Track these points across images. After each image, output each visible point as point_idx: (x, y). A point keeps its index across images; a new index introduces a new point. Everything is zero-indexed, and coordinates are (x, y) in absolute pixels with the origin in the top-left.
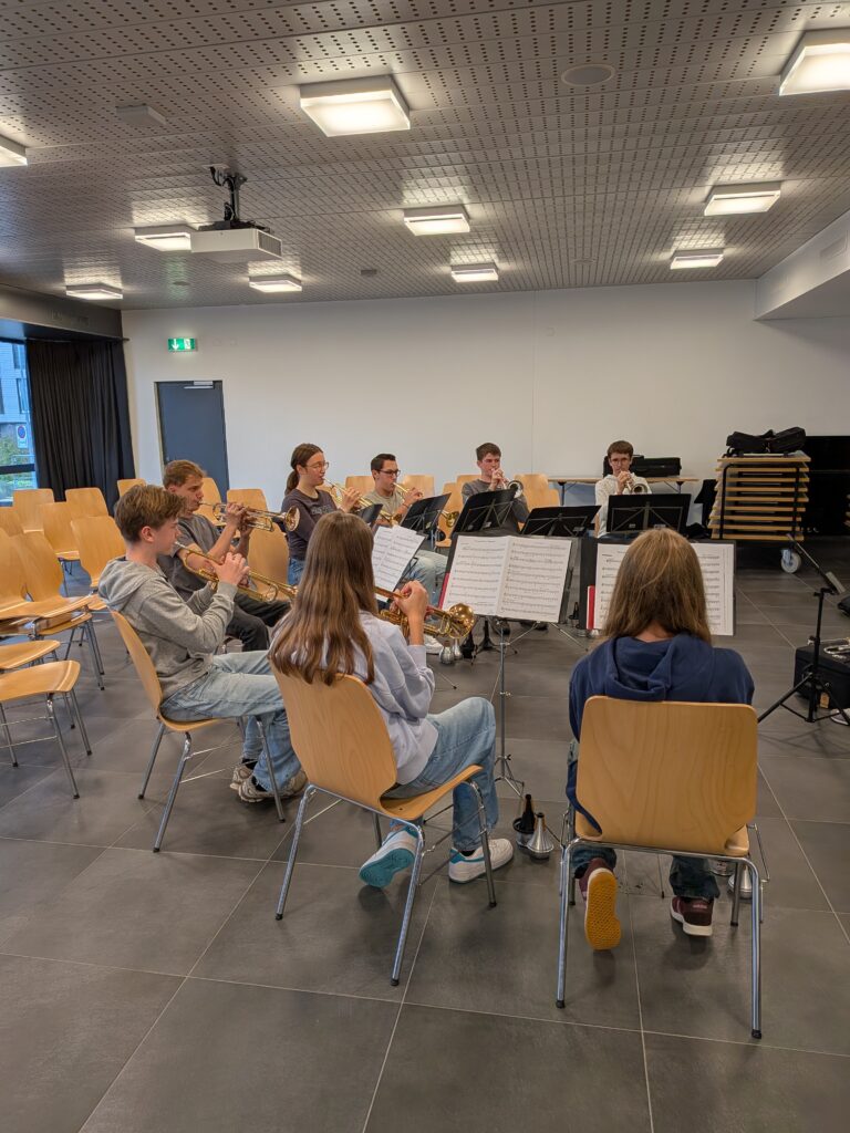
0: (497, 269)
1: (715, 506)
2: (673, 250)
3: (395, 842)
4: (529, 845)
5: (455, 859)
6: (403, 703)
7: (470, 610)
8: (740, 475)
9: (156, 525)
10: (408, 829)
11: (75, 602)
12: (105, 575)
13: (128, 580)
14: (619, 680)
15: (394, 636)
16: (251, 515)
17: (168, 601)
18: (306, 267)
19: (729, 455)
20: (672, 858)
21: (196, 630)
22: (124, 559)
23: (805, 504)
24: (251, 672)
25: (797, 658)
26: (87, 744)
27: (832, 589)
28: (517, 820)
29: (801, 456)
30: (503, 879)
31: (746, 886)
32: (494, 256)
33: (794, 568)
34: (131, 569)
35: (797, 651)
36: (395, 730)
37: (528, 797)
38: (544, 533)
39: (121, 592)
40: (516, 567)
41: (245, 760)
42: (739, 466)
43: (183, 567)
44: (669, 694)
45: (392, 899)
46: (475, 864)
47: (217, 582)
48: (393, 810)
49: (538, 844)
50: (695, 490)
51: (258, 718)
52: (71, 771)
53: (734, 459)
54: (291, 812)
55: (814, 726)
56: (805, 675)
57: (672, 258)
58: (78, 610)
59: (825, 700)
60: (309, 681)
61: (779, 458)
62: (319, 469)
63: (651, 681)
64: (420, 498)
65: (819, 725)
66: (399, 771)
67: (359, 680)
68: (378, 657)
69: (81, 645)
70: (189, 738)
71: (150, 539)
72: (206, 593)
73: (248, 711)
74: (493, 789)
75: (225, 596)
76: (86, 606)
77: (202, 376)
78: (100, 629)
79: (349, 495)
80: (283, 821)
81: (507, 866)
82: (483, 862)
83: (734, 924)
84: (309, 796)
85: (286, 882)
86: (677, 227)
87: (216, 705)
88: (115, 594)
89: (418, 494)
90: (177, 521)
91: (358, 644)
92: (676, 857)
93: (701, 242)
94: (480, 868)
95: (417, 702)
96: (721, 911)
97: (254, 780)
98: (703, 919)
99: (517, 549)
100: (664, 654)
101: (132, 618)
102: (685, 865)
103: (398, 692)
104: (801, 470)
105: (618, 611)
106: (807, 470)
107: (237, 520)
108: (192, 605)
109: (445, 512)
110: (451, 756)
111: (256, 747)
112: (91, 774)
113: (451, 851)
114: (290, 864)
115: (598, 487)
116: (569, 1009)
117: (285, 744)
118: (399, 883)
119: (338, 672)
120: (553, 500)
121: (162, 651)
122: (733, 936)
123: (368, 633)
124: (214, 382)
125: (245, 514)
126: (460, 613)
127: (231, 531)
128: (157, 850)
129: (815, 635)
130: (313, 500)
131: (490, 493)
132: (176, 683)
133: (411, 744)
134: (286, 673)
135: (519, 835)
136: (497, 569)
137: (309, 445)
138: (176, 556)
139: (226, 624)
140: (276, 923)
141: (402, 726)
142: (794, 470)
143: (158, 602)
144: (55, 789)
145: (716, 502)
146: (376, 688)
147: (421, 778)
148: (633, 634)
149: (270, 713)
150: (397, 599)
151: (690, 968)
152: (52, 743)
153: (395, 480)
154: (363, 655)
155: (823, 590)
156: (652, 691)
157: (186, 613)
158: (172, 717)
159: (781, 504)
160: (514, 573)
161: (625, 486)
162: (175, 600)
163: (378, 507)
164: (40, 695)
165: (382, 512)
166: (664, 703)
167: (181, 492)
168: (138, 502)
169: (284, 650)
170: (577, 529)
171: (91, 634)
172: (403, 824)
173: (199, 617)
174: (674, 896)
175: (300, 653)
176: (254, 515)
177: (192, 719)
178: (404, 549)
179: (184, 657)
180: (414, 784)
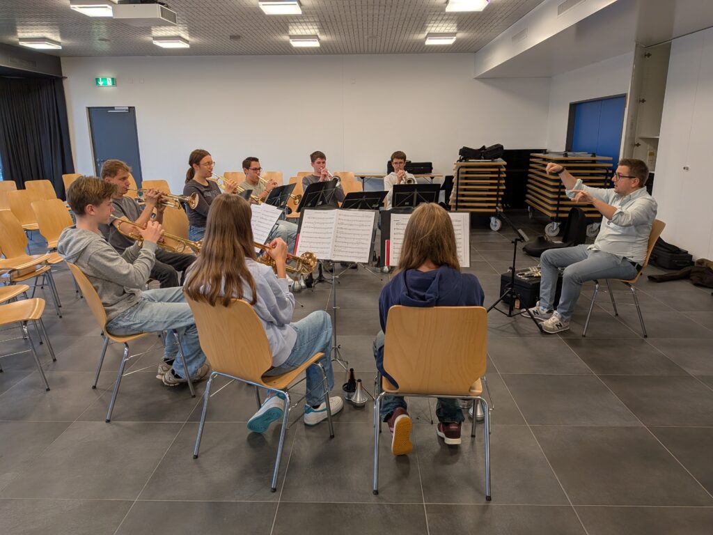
0: (319, 40)
1: (453, 191)
2: (427, 32)
3: (270, 403)
4: (353, 399)
5: (308, 411)
6: (275, 316)
7: (314, 256)
8: (467, 173)
9: (97, 204)
10: (278, 395)
11: (37, 259)
12: (62, 239)
13: (78, 241)
14: (409, 296)
15: (268, 273)
16: (165, 198)
17: (108, 254)
18: (192, 32)
19: (460, 161)
20: (437, 399)
21: (128, 274)
22: (75, 227)
23: (503, 190)
24: (168, 301)
25: (502, 280)
26: (53, 355)
27: (522, 239)
28: (345, 385)
29: (501, 162)
30: (338, 420)
31: (479, 414)
32: (317, 31)
33: (497, 228)
34: (80, 234)
35: (502, 276)
36: (270, 333)
37: (352, 370)
38: (355, 207)
39: (75, 249)
40: (341, 228)
41: (166, 360)
42: (467, 167)
43: (118, 232)
44: (438, 302)
45: (269, 439)
46: (320, 413)
47: (142, 241)
48: (270, 383)
49: (358, 398)
50: (441, 181)
51: (175, 331)
52: (43, 373)
53: (463, 163)
54: (200, 390)
55: (512, 319)
56: (507, 290)
57: (426, 38)
58: (40, 264)
59: (517, 304)
60: (213, 304)
61: (488, 162)
62: (209, 166)
63: (426, 294)
64: (276, 186)
65: (515, 318)
66: (274, 358)
67: (246, 302)
68: (259, 287)
69: (42, 288)
70: (127, 346)
71: (92, 213)
72: (135, 248)
73: (169, 326)
74: (331, 366)
75: (149, 249)
76: (46, 261)
77: (121, 104)
78: (56, 276)
79: (230, 184)
80: (194, 396)
81: (340, 412)
82: (326, 412)
83: (473, 436)
84: (213, 379)
85: (199, 435)
86: (429, 18)
87: (146, 323)
88: (70, 251)
89: (275, 184)
90: (111, 200)
91: (245, 279)
92: (439, 398)
93: (443, 28)
94: (325, 415)
95: (284, 314)
96: (466, 429)
97: (173, 372)
98: (456, 435)
99: (341, 217)
100: (434, 278)
101: (83, 267)
102: (445, 403)
103: (272, 308)
104: (501, 170)
105: (406, 254)
106: (504, 169)
107: (155, 201)
108: (125, 257)
109: (292, 195)
110: (305, 348)
111: (174, 350)
112: (57, 374)
113: (306, 406)
114: (201, 424)
115: (386, 179)
116: (381, 495)
117: (195, 347)
118: (273, 428)
119: (233, 297)
120: (358, 188)
121: (106, 289)
122: (473, 443)
123: (251, 272)
124: (129, 108)
125: (160, 197)
126: (308, 258)
127: (150, 208)
128: (108, 421)
129: (512, 266)
130: (205, 187)
131: (320, 183)
132: (116, 310)
133: (281, 342)
134: (196, 300)
135: (346, 393)
136: (329, 231)
137: (201, 151)
138: (112, 224)
139: (151, 269)
140: (193, 461)
141: (275, 330)
142: (497, 170)
143: (101, 256)
144: (32, 385)
145: (453, 189)
146: (258, 307)
147: (287, 363)
148: (416, 267)
149: (182, 328)
150: (267, 250)
151: (449, 464)
152: (27, 354)
153: (259, 174)
154: (249, 286)
155: (517, 240)
156: (428, 301)
157: (122, 262)
158: (115, 333)
159: (490, 190)
160: (341, 233)
161: (402, 179)
162: (113, 254)
163: (249, 192)
164: (16, 323)
165: (252, 196)
166: (435, 307)
167: (114, 181)
168: (83, 188)
169: (194, 285)
170: (374, 206)
171: (50, 280)
172: (276, 392)
173: (131, 265)
174: (439, 422)
175: (206, 286)
176: (166, 197)
177: (128, 333)
178: (269, 218)
179: (122, 293)
180: (282, 367)
